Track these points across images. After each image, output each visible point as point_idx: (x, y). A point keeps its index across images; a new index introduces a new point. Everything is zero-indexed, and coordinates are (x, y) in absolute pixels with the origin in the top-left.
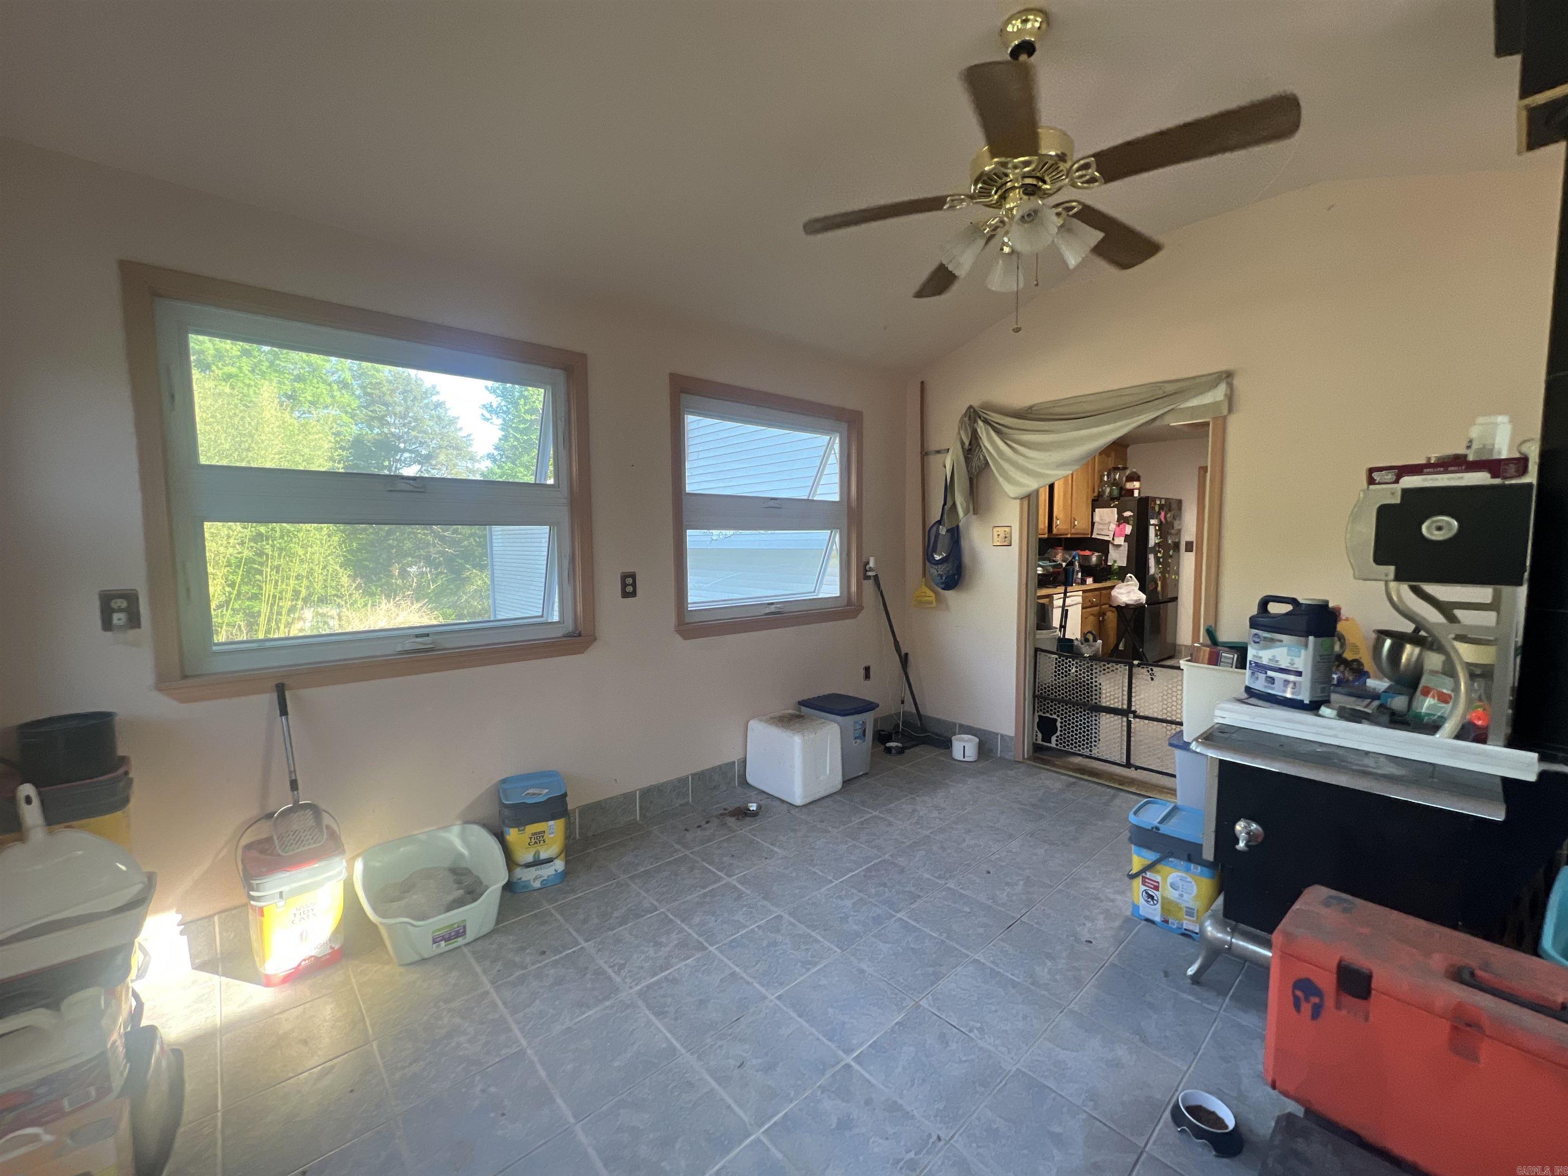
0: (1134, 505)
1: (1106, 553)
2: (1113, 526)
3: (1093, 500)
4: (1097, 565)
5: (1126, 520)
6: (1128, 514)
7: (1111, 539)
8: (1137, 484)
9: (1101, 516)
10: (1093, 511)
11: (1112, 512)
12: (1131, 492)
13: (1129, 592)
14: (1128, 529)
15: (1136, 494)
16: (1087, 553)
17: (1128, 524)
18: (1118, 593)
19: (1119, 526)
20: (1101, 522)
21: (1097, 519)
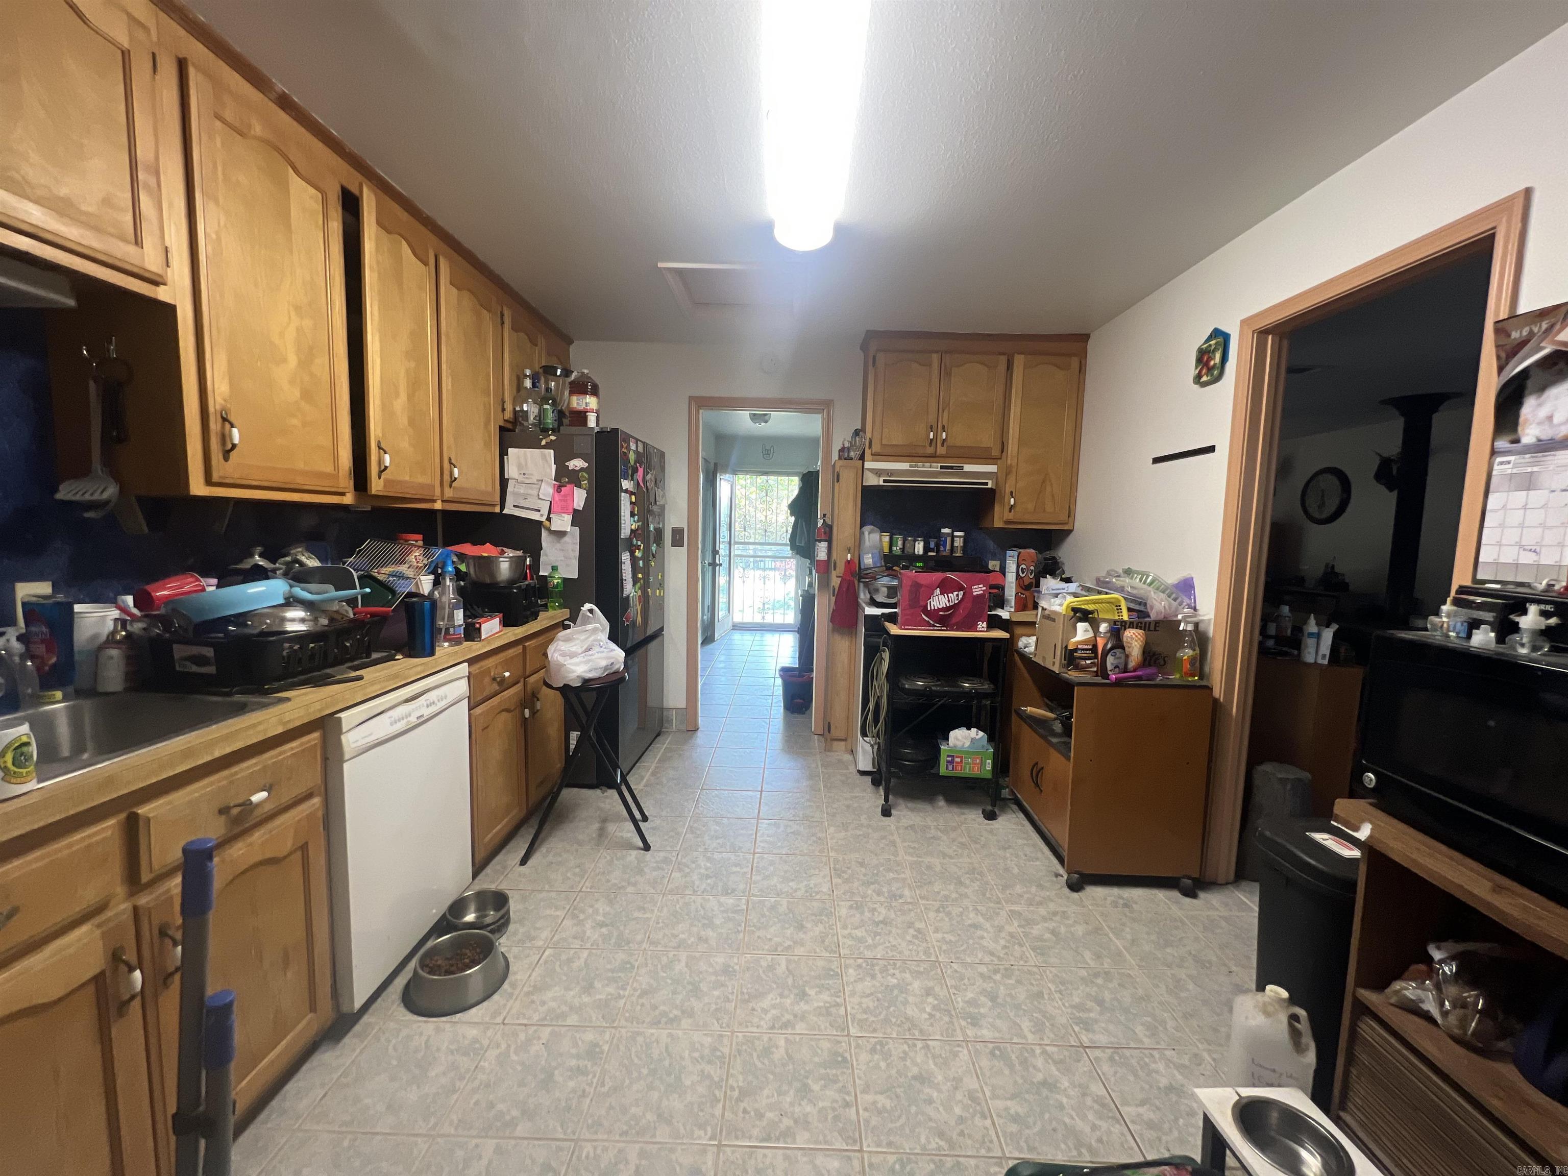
0: (589, 446)
1: (535, 550)
2: (547, 490)
3: (502, 429)
4: (511, 582)
5: (574, 478)
6: (577, 464)
7: (543, 519)
8: (591, 402)
9: (520, 467)
10: (503, 453)
11: (544, 457)
12: (580, 417)
13: (589, 649)
14: (579, 498)
15: (592, 422)
16: (487, 550)
17: (579, 486)
18: (564, 655)
19: (559, 489)
20: (521, 478)
21: (512, 471)
